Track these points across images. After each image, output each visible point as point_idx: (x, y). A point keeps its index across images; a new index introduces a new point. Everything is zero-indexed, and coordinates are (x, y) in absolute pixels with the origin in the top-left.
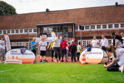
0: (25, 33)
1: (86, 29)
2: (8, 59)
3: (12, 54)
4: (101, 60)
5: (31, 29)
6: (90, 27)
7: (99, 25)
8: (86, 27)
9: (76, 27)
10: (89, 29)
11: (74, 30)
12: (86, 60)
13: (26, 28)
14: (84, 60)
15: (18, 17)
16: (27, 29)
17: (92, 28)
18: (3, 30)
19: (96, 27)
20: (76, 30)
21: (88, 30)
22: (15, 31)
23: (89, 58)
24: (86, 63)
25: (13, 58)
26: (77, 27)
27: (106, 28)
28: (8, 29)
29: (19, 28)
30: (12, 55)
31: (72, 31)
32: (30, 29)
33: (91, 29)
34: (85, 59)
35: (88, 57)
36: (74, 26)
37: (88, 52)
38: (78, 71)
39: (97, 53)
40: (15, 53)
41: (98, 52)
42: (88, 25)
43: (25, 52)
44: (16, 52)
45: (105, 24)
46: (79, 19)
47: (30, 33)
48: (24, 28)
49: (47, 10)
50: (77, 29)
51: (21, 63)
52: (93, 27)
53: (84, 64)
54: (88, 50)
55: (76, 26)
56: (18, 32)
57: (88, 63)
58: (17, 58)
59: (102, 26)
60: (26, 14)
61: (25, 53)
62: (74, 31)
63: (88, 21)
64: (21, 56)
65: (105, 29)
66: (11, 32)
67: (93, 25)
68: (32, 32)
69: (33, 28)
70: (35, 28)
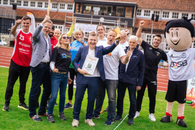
0: (54, 9)
7: (177, 12)
9: (138, 11)
11: (134, 15)
13: (55, 1)
16: (56, 3)
17: (163, 16)
19: (171, 15)
20: (137, 16)
22: (36, 4)
26: (140, 11)
29: (44, 0)
32: (62, 3)
33: (162, 18)
36: (136, 8)
42: (158, 11)
45: (186, 13)
47: (61, 10)
48: (51, 1)
50: (140, 14)
52: (166, 14)
55: (138, 9)
56: (42, 6)
59: (180, 15)
66: (29, 4)
67: (167, 11)
68: (64, 8)
69: (67, 2)
70: (71, 4)
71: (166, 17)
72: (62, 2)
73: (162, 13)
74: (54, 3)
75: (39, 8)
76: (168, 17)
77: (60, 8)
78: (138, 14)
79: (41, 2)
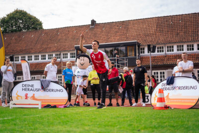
1: (158, 52)
2: (18, 99)
3: (25, 90)
4: (195, 102)
5: (66, 53)
6: (165, 49)
7: (181, 44)
8: (158, 48)
9: (141, 50)
10: (163, 51)
11: (137, 54)
12: (164, 101)
13: (58, 51)
14: (161, 100)
15: (45, 33)
16: (59, 53)
17: (168, 51)
18: (20, 55)
19: (175, 48)
20: (141, 54)
21: (162, 53)
22: (40, 57)
23: (170, 97)
24: (166, 107)
25: (26, 98)
26: (144, 49)
27: (193, 49)
28: (30, 53)
29: (47, 52)
30: (25, 92)
31: (135, 55)
32: (64, 53)
33: (167, 53)
34: (164, 98)
35: (168, 96)
36: (139, 46)
37: (168, 86)
38: (154, 120)
39: (187, 88)
40: (30, 88)
41: (189, 85)
42: (161, 46)
43: (48, 86)
44: (32, 86)
45: (191, 44)
46: (146, 35)
47: (64, 59)
48: (54, 51)
49: (93, 22)
50: (144, 52)
51: (39, 107)
52: (170, 48)
53: (161, 108)
54: (167, 81)
55: (141, 47)
56: (45, 59)
57: (169, 107)
58: (33, 98)
59: (185, 47)
60: (58, 30)
61: (49, 88)
62: (138, 56)
63: (161, 38)
64: (41, 95)
65: (192, 51)
66: (33, 58)
67: (171, 45)
68: (67, 57)
69: (69, 51)
70: (73, 52)
71: (170, 51)
72: (65, 51)
73: (166, 47)
74: (57, 53)
75: (43, 60)
76: (173, 51)
77: (63, 58)
78: (141, 53)
79: (44, 54)
